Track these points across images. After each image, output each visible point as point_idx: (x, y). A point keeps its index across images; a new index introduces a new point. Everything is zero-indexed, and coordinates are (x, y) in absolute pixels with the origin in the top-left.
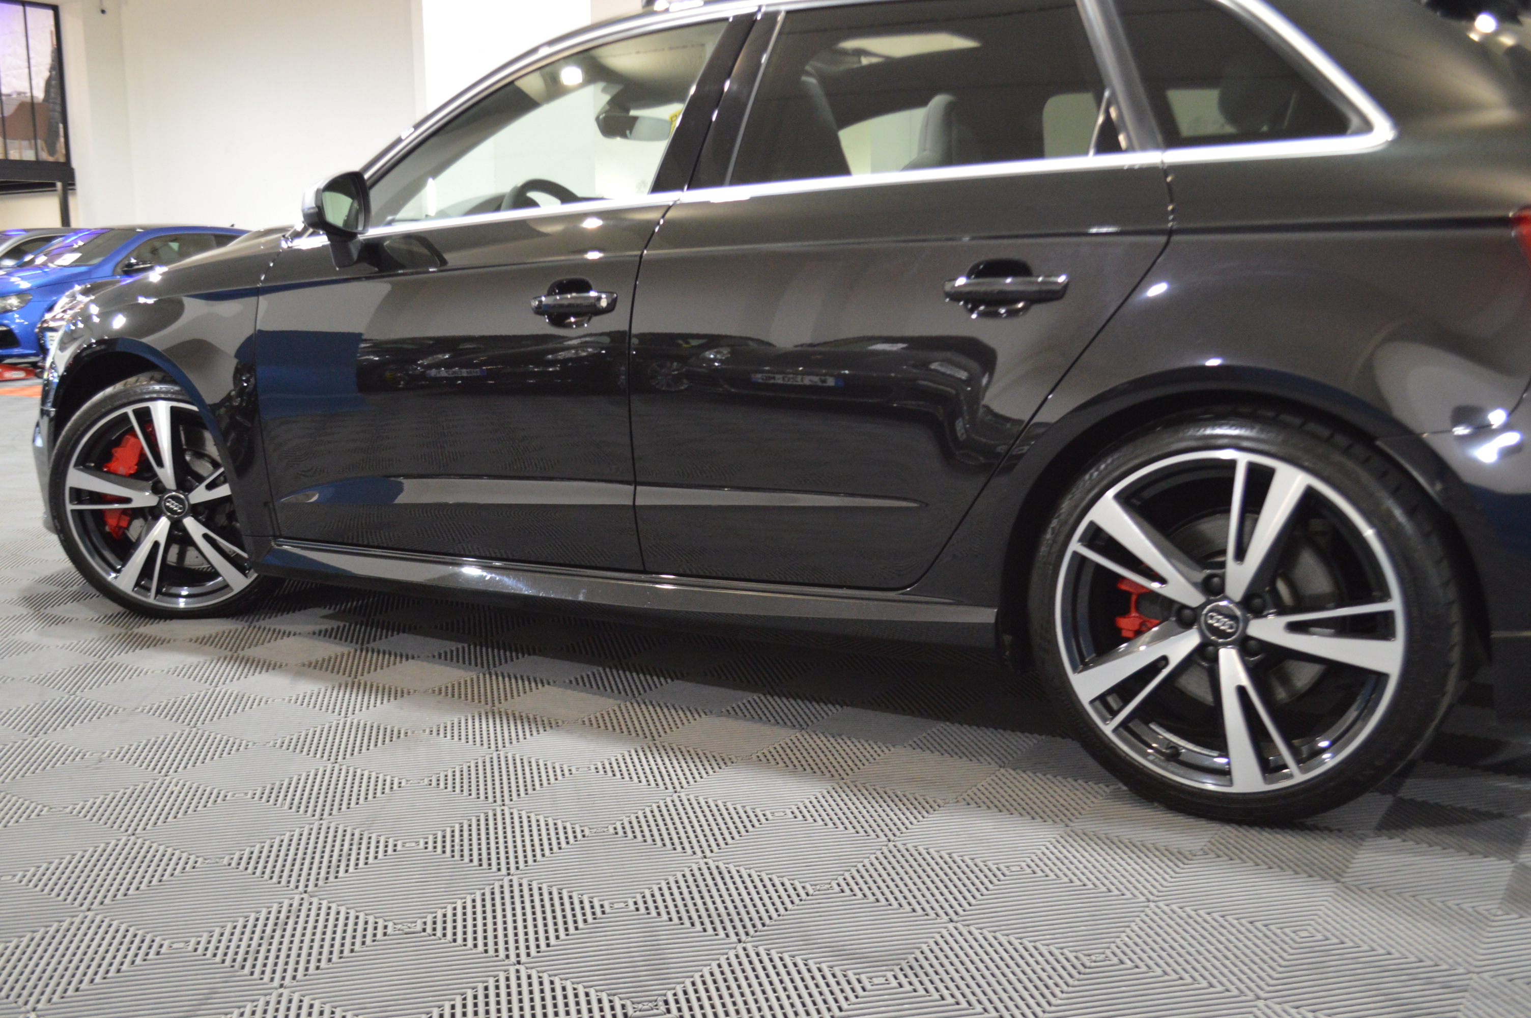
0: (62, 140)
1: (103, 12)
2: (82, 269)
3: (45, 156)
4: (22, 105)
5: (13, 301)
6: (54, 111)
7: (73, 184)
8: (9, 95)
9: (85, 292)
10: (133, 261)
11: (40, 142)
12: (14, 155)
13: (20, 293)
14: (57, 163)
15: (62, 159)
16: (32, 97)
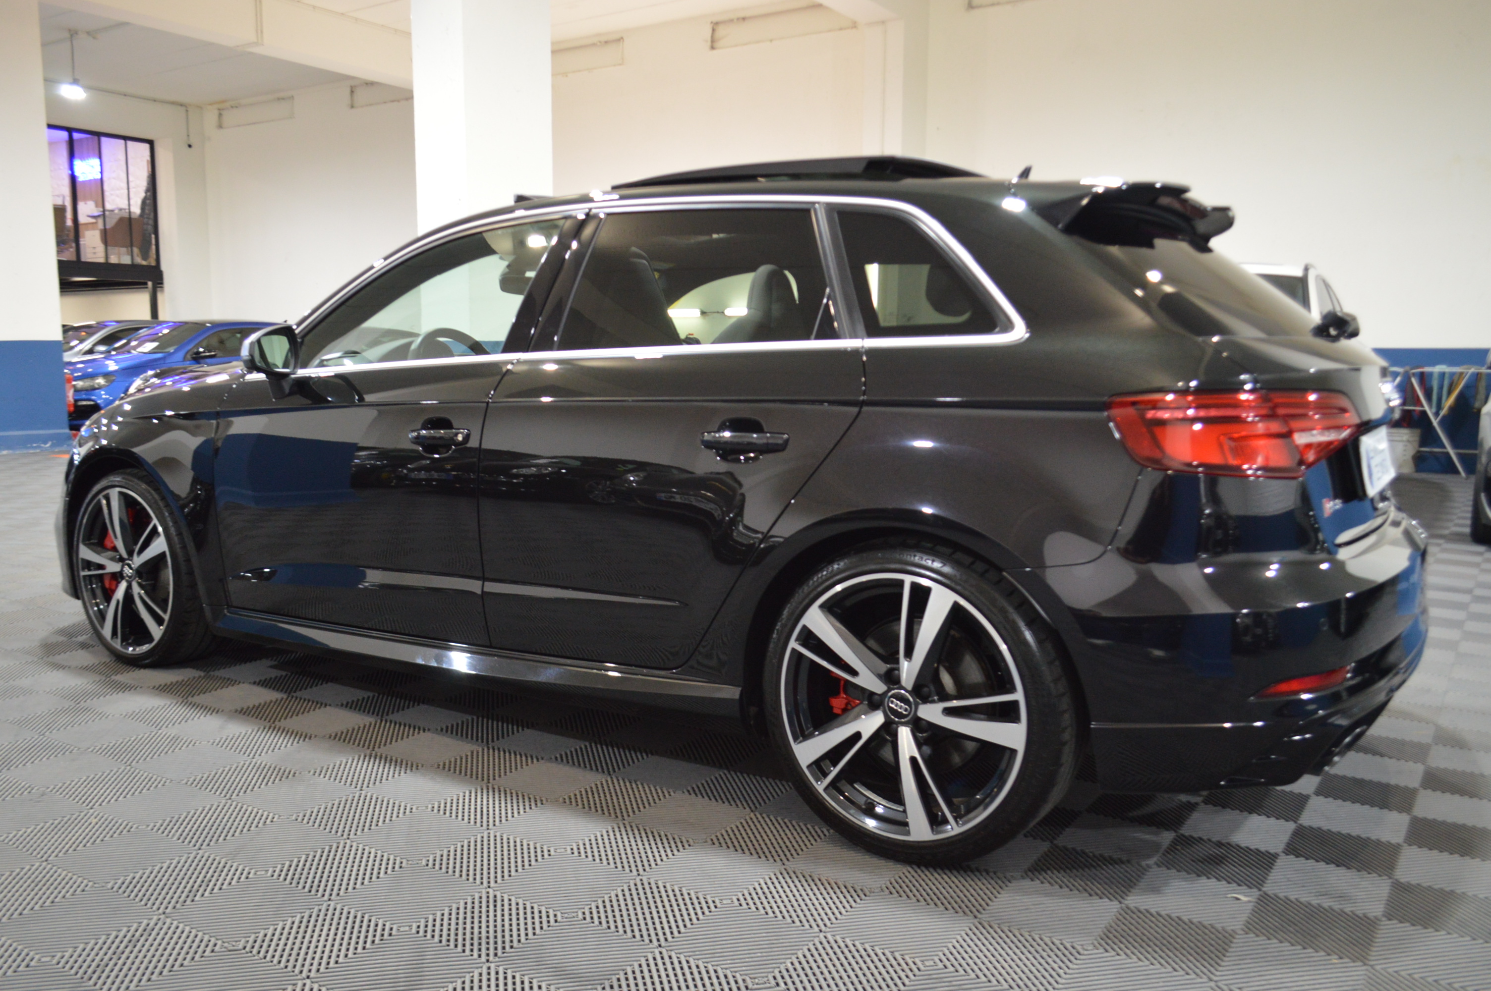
0: (154, 247)
1: (190, 146)
2: (159, 355)
3: (139, 260)
4: (121, 220)
5: (101, 381)
6: (148, 224)
7: (162, 283)
8: (112, 211)
9: (156, 376)
10: (201, 350)
11: (136, 250)
12: (113, 260)
13: (107, 375)
14: (149, 267)
15: (153, 263)
16: (130, 212)
